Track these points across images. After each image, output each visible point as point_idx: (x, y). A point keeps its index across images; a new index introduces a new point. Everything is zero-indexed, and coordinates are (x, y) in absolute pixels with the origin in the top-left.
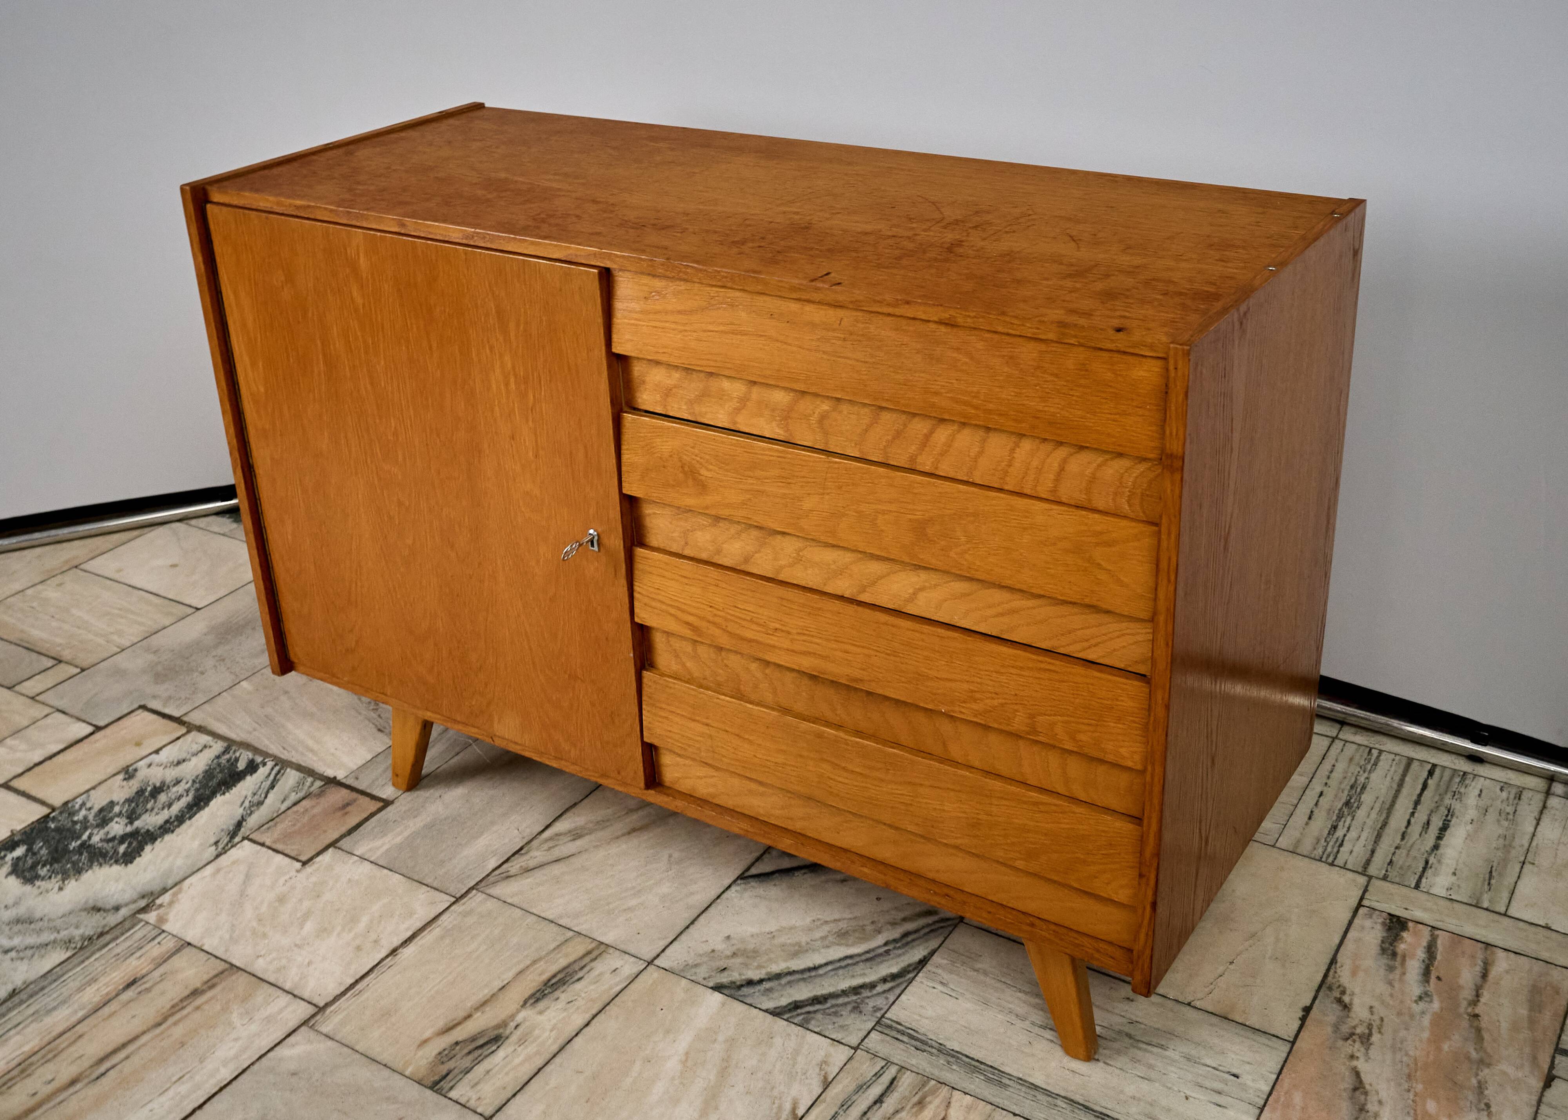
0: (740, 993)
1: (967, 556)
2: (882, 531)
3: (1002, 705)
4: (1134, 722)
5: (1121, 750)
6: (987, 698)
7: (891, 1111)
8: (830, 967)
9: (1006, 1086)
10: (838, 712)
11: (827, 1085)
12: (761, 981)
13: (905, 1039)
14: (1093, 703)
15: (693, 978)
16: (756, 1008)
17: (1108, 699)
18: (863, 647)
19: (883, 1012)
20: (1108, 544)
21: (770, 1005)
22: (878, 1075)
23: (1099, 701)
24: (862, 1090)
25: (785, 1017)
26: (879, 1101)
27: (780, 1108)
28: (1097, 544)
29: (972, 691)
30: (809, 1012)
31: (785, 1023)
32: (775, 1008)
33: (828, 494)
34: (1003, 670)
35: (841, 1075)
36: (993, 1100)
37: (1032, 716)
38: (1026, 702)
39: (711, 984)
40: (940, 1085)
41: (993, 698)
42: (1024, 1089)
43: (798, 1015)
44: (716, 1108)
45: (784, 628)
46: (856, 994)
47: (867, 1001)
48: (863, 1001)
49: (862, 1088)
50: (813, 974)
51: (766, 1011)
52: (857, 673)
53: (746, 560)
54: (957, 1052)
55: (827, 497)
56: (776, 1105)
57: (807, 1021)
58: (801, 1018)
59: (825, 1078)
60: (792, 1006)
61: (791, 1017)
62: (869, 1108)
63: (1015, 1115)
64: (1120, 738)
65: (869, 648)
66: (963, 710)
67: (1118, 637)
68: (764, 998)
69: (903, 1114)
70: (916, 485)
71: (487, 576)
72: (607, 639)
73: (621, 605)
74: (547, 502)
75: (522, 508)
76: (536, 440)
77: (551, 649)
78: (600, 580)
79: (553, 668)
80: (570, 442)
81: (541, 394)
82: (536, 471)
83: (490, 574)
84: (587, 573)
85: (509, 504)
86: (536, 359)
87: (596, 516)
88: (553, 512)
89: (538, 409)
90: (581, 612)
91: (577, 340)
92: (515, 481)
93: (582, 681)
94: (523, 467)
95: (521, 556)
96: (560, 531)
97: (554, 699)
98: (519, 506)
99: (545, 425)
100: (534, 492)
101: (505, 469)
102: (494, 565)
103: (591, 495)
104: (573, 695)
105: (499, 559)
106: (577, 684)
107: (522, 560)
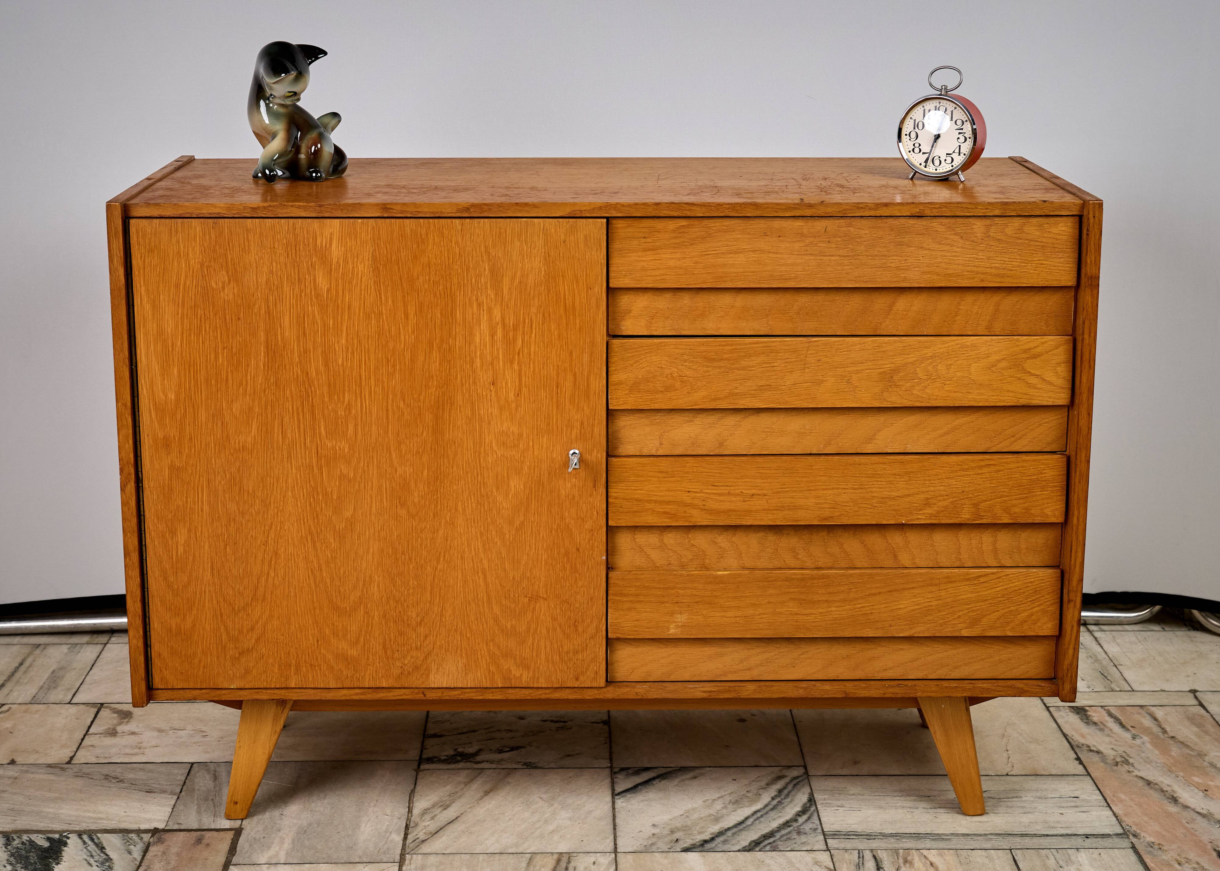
0: (707, 847)
1: (927, 391)
2: (856, 386)
3: (952, 502)
4: (1054, 486)
5: (1046, 511)
6: (940, 501)
8: (751, 820)
10: (800, 557)
12: (714, 838)
13: (854, 837)
14: (1024, 481)
15: (660, 851)
16: (729, 851)
17: (1034, 475)
18: (833, 489)
19: (820, 829)
20: (1035, 357)
21: (738, 847)
22: (861, 857)
23: (1027, 478)
25: (757, 850)
28: (1028, 358)
29: (927, 499)
30: (770, 843)
31: (760, 853)
32: (744, 848)
33: (808, 368)
34: (952, 475)
37: (976, 505)
38: (971, 496)
39: (679, 850)
40: (907, 850)
41: (944, 500)
45: (759, 492)
46: (790, 826)
47: (802, 827)
48: (799, 828)
50: (744, 825)
51: (738, 851)
52: (827, 514)
53: (721, 445)
55: (807, 370)
60: (754, 843)
64: (1045, 501)
65: (838, 489)
66: (919, 517)
67: (1037, 428)
68: (728, 845)
70: (884, 345)
71: (443, 524)
72: (578, 550)
73: (597, 513)
74: (525, 436)
75: (495, 448)
76: (520, 380)
77: (511, 578)
78: (577, 495)
79: (512, 596)
80: (558, 374)
81: (530, 337)
82: (516, 409)
83: (446, 521)
84: (563, 492)
85: (480, 447)
86: (530, 306)
87: (579, 436)
88: (531, 443)
89: (526, 351)
90: (551, 532)
91: (577, 282)
92: (489, 423)
93: (545, 599)
94: (501, 408)
95: (487, 494)
96: (536, 460)
97: (509, 627)
98: (491, 447)
99: (532, 365)
100: (511, 430)
101: (479, 414)
102: (453, 511)
103: (576, 418)
104: (532, 617)
105: (460, 504)
106: (538, 605)
107: (488, 498)
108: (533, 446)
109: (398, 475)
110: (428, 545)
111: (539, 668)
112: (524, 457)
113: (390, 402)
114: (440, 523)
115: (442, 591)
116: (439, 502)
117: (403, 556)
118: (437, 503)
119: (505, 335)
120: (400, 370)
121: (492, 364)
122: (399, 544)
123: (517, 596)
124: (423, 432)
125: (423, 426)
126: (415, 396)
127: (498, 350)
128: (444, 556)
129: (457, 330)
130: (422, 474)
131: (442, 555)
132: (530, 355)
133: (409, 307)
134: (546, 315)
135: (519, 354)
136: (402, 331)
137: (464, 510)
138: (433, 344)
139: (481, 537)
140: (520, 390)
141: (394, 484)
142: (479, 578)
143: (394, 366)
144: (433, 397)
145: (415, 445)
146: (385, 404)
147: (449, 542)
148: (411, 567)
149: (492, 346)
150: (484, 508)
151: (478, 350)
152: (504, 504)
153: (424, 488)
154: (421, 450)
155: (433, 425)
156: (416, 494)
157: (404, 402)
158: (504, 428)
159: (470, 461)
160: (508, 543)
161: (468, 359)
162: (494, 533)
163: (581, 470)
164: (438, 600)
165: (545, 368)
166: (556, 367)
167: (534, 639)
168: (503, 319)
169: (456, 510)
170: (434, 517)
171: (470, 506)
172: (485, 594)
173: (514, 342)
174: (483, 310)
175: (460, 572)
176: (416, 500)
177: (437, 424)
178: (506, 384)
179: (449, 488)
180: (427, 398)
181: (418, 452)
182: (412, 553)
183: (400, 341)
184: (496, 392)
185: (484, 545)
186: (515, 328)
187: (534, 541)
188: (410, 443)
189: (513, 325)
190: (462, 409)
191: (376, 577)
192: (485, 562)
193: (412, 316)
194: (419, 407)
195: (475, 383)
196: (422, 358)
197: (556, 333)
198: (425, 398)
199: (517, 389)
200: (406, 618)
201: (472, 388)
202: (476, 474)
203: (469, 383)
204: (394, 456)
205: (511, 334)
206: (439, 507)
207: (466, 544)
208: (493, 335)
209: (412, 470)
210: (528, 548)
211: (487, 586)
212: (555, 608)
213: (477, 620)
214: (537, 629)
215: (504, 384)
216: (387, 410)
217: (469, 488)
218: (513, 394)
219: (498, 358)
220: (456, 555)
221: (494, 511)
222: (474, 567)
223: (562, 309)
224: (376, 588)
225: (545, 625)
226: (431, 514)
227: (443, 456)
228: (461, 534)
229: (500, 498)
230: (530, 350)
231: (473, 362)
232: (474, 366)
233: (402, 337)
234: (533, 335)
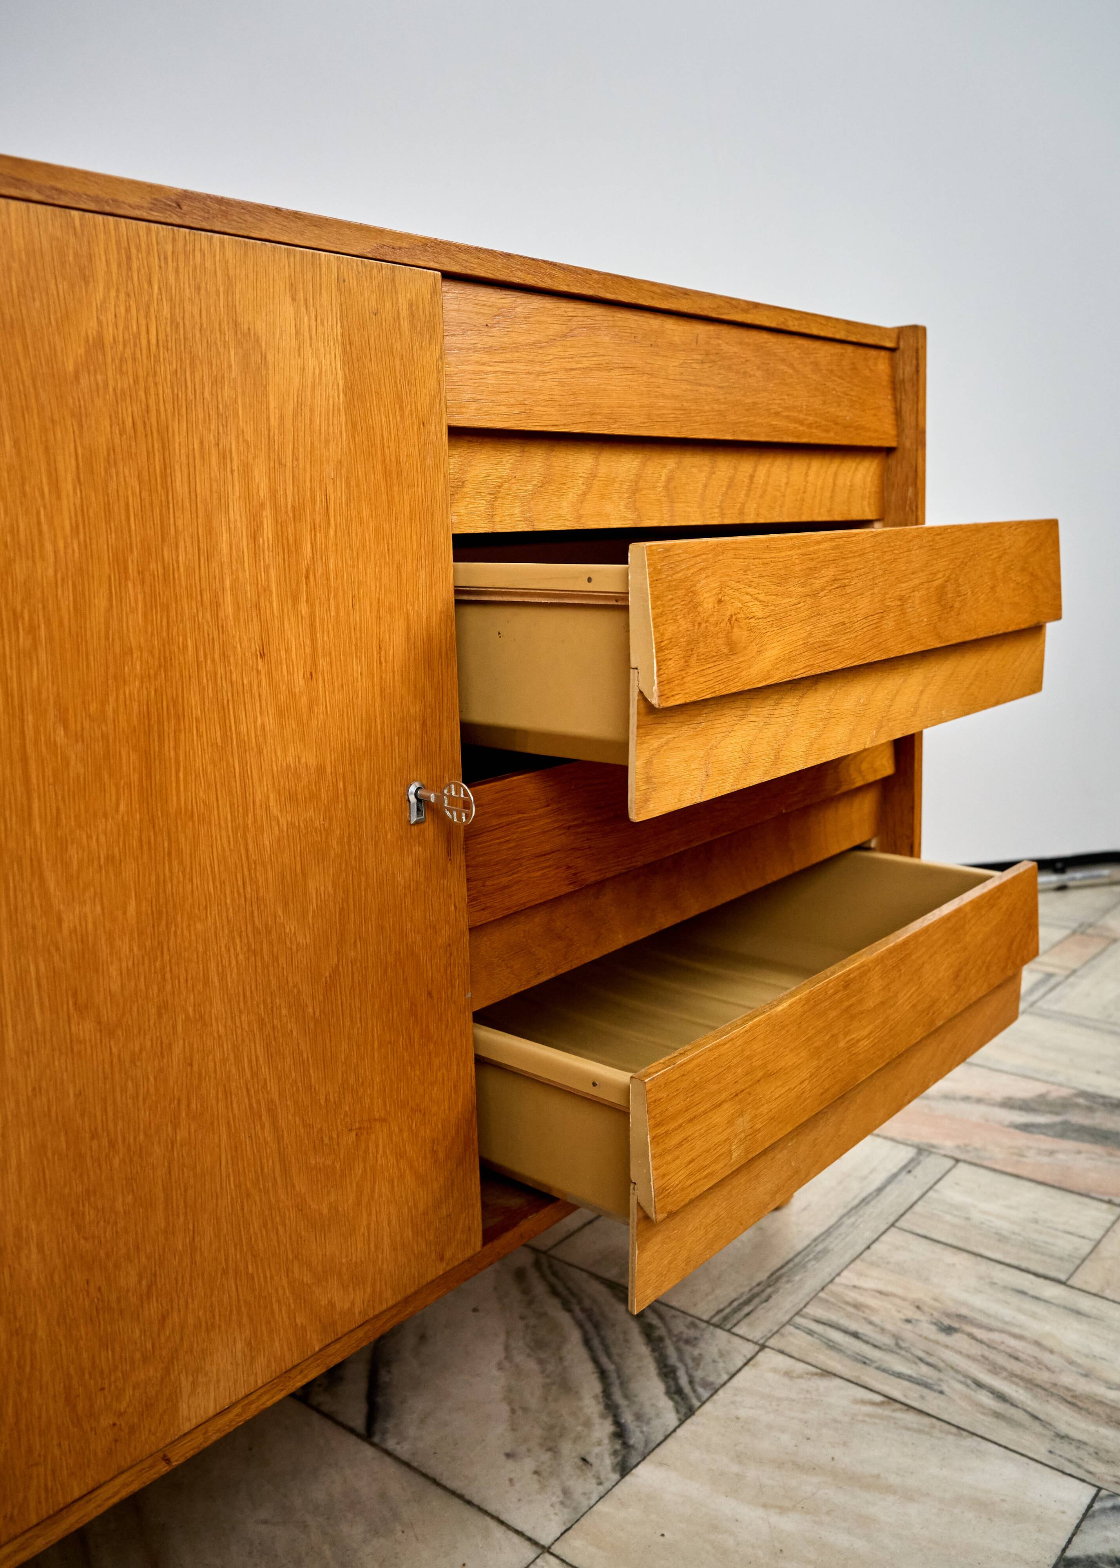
0: (640, 1446)
7: (871, 1327)
8: (604, 1360)
9: (825, 1251)
11: (827, 1373)
12: (617, 1423)
13: (747, 1309)
15: (595, 1497)
16: (674, 1431)
19: (697, 1322)
21: (671, 1418)
22: (811, 1333)
24: (837, 1346)
25: (696, 1403)
26: (855, 1335)
27: (870, 1415)
30: (691, 1382)
31: (708, 1406)
32: (678, 1412)
35: (810, 1360)
36: (847, 1258)
39: (615, 1477)
40: (826, 1290)
42: (830, 1239)
43: (694, 1391)
44: (878, 1476)
46: (661, 1339)
47: (676, 1332)
48: (676, 1336)
49: (832, 1346)
50: (613, 1376)
51: (682, 1422)
54: (772, 1275)
56: (867, 1419)
57: (706, 1384)
58: (700, 1390)
59: (816, 1374)
60: (676, 1397)
61: (698, 1398)
62: (867, 1342)
63: (868, 1247)
68: (656, 1422)
69: (875, 1319)
71: (180, 1029)
72: (430, 994)
73: (456, 908)
74: (328, 770)
75: (275, 811)
76: (314, 641)
77: (322, 1102)
78: (422, 880)
79: (326, 1141)
80: (379, 618)
81: (327, 535)
82: (310, 708)
83: (188, 1018)
84: (400, 878)
85: (246, 814)
86: (321, 463)
87: (419, 752)
88: (341, 785)
89: (320, 570)
90: (386, 971)
91: (401, 407)
92: (260, 752)
93: (383, 1120)
94: (281, 713)
95: (266, 925)
96: (352, 820)
97: (325, 1211)
98: (268, 808)
99: (332, 602)
100: (303, 760)
101: (238, 734)
102: (200, 987)
103: (412, 712)
104: (365, 1167)
105: (213, 965)
106: (373, 1137)
107: (269, 933)
108: (345, 789)
109: (65, 931)
110: (152, 1090)
111: (381, 1271)
112: (330, 820)
113: (29, 732)
114: (174, 1027)
115: (191, 1192)
116: (168, 975)
117: (95, 1144)
118: (164, 979)
119: (280, 535)
120: (50, 639)
121: (257, 606)
122: (82, 1115)
123: (335, 1136)
124: (118, 805)
125: (118, 789)
126: (93, 708)
127: (267, 571)
128: (188, 1106)
129: (180, 523)
130: (125, 913)
131: (184, 1103)
132: (328, 579)
133: (60, 458)
134: (353, 483)
135: (307, 577)
136: (45, 528)
137: (222, 977)
138: (125, 562)
139: (261, 1029)
140: (315, 663)
141: (56, 958)
142: (263, 1127)
143: (32, 630)
144: (135, 705)
145: (102, 839)
146: (17, 742)
147: (196, 1067)
148: (116, 1162)
149: (256, 560)
150: (262, 957)
151: (227, 571)
152: (300, 939)
153: (131, 950)
154: (116, 850)
155: (140, 780)
156: (114, 971)
157: (66, 728)
158: (290, 759)
159: (227, 852)
160: (312, 1026)
161: (207, 597)
162: (284, 1012)
163: (426, 824)
164: (182, 1218)
165: (357, 607)
166: (375, 603)
167: (370, 1215)
168: (273, 493)
169: (206, 982)
170: (160, 1015)
171: (234, 962)
172: (277, 1160)
173: (297, 551)
174: (232, 471)
175: (224, 1130)
176: (115, 987)
177: (149, 775)
178: (288, 651)
179: (186, 933)
180: (122, 709)
181: (110, 858)
182: (116, 1125)
183: (42, 557)
184: (270, 674)
185: (268, 1046)
186: (298, 513)
187: (358, 1004)
188: (89, 837)
189: (293, 507)
190: (203, 728)
191: (33, 1226)
192: (272, 1086)
193: (70, 487)
194: (105, 737)
195: (224, 656)
196: (100, 602)
197: (372, 525)
198: (116, 711)
199: (309, 661)
200: (114, 1297)
201: (220, 671)
202: (240, 883)
203: (213, 661)
204: (51, 884)
205: (291, 530)
206: (169, 987)
207: (232, 1056)
208: (255, 535)
209: (98, 909)
210: (348, 1024)
211: (279, 1139)
212: (401, 1131)
213: (265, 1225)
214: (373, 1190)
215: (283, 653)
216: (25, 759)
217: (228, 922)
218: (301, 675)
219: (267, 589)
220: (213, 1092)
221: (282, 961)
222: (251, 1106)
223: (379, 467)
224: (35, 1256)
225: (386, 1174)
226: (153, 1011)
227: (170, 854)
228: (220, 1037)
229: (291, 927)
230: (327, 565)
231: (218, 605)
232: (221, 614)
233: (49, 547)
234: (332, 532)
